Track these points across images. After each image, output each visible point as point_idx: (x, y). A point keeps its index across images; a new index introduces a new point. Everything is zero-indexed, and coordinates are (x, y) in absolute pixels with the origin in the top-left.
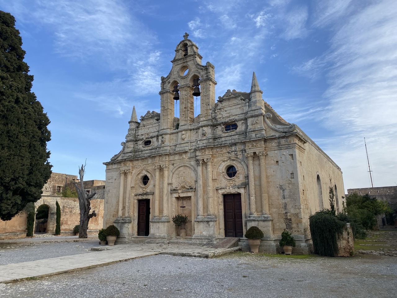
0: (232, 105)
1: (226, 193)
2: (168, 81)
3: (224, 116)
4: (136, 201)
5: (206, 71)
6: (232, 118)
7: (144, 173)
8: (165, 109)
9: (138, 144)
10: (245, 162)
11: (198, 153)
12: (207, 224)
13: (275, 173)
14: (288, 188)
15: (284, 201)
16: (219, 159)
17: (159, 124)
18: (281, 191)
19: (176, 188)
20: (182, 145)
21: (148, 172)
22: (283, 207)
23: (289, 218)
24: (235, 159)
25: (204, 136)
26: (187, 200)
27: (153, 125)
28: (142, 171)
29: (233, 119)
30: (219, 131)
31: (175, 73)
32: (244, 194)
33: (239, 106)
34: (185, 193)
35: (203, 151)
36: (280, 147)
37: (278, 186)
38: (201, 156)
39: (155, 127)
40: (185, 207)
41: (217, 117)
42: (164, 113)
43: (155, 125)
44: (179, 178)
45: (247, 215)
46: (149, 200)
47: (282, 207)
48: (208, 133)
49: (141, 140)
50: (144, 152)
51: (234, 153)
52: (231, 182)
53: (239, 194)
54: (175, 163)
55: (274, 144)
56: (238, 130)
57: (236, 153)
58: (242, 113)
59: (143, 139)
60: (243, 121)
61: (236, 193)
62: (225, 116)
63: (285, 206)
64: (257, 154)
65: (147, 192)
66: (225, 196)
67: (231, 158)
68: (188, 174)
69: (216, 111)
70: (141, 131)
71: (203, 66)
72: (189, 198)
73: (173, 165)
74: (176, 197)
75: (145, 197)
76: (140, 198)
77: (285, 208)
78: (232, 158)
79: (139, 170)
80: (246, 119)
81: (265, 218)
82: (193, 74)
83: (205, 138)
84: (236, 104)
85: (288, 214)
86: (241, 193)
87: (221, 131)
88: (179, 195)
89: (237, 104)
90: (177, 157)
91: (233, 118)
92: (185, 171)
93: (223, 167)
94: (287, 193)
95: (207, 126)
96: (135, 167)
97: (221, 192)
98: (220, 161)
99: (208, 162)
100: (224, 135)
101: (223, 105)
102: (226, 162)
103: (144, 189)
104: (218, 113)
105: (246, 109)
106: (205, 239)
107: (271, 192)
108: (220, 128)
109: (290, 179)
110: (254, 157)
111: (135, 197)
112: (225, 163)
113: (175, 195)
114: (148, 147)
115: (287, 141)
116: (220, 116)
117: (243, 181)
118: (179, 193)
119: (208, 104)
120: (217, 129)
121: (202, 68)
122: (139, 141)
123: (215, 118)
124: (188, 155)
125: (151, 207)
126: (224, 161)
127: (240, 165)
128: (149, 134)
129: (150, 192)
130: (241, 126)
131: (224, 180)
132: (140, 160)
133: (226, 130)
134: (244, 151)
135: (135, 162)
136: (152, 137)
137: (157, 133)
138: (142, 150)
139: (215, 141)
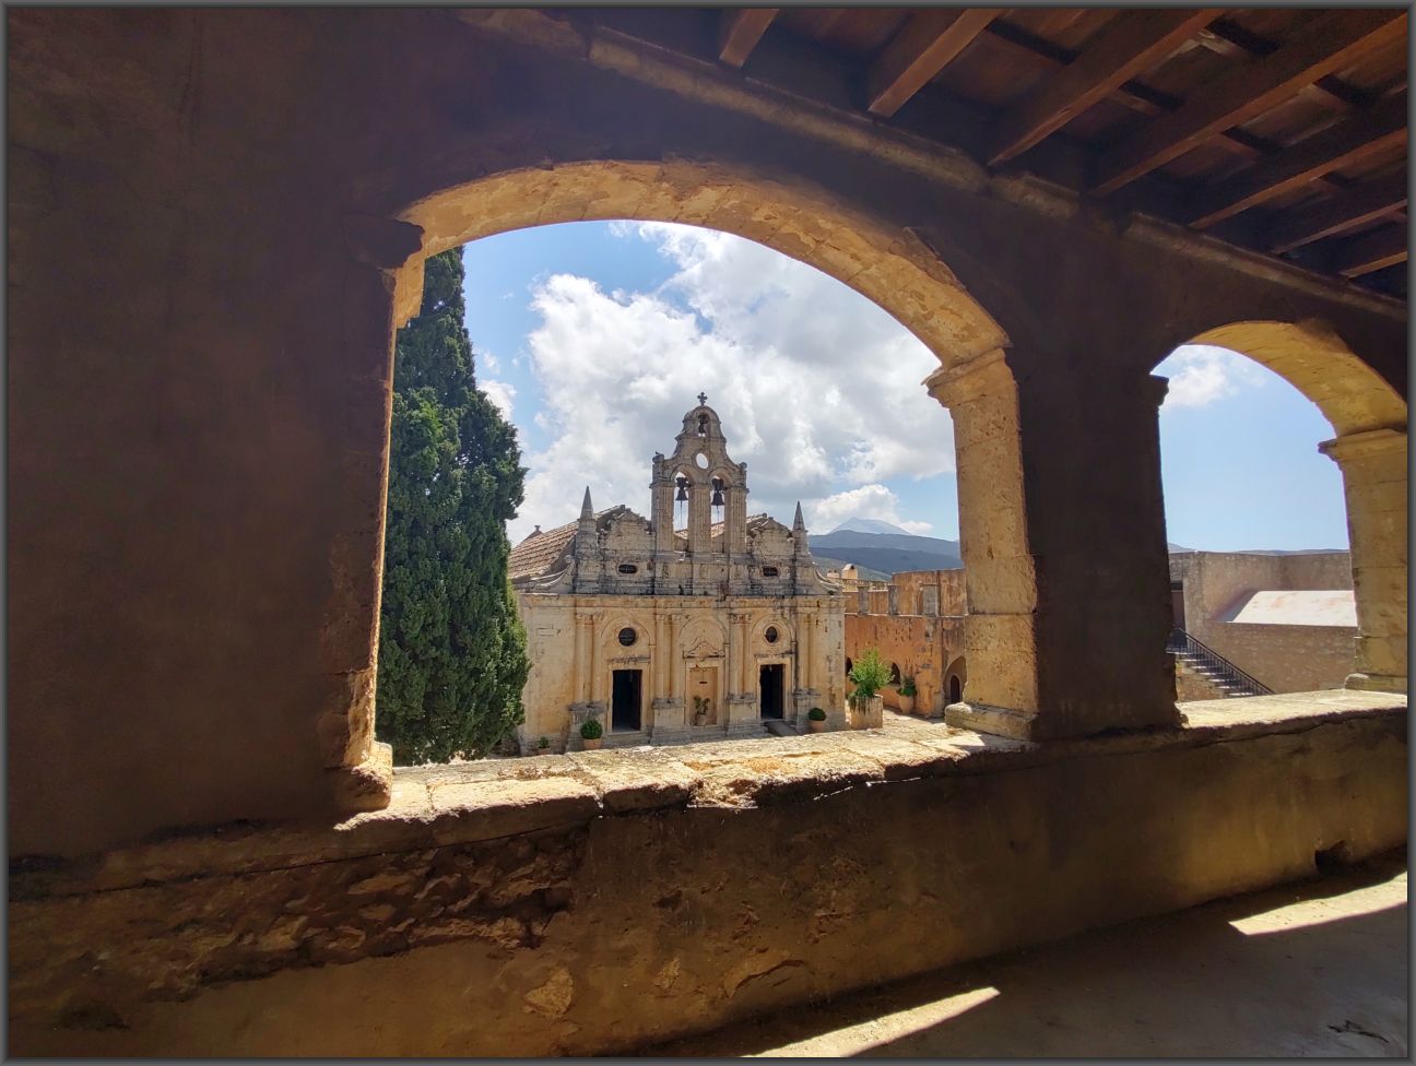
0: (776, 541)
1: (766, 664)
2: (674, 466)
3: (763, 555)
4: (611, 673)
5: (740, 474)
6: (771, 558)
7: (628, 624)
8: (667, 515)
9: (608, 567)
10: (793, 624)
12: (748, 706)
16: (760, 615)
17: (653, 538)
19: (691, 653)
20: (702, 586)
24: (779, 618)
25: (738, 578)
27: (640, 537)
28: (623, 619)
29: (774, 561)
31: (686, 457)
32: (789, 665)
34: (708, 662)
35: (742, 602)
36: (830, 610)
37: (825, 656)
38: (739, 608)
39: (643, 543)
41: (754, 553)
42: (664, 523)
43: (644, 539)
44: (696, 638)
46: (641, 671)
49: (615, 561)
50: (622, 585)
52: (772, 649)
53: (783, 666)
54: (691, 614)
56: (781, 577)
57: (783, 610)
58: (788, 556)
59: (618, 559)
60: (787, 568)
61: (781, 664)
63: (830, 680)
65: (636, 658)
66: (764, 668)
67: (775, 615)
68: (711, 634)
69: (753, 544)
70: (612, 543)
71: (736, 466)
72: (713, 669)
73: (687, 617)
74: (691, 668)
75: (631, 666)
79: (617, 618)
80: (792, 567)
83: (739, 581)
84: (780, 541)
86: (785, 664)
87: (760, 575)
88: (698, 664)
89: (779, 538)
91: (774, 558)
92: (705, 628)
93: (761, 629)
94: (833, 665)
95: (744, 564)
96: (609, 610)
97: (759, 662)
98: (761, 619)
100: (764, 581)
101: (764, 538)
103: (627, 652)
106: (748, 726)
107: (818, 663)
108: (758, 570)
109: (837, 650)
111: (610, 666)
112: (766, 623)
113: (690, 664)
114: (630, 576)
116: (759, 552)
117: (789, 648)
120: (754, 570)
122: (610, 562)
123: (750, 554)
125: (644, 683)
126: (766, 620)
127: (785, 627)
128: (631, 552)
129: (641, 658)
130: (785, 575)
131: (764, 646)
132: (620, 600)
133: (765, 575)
134: (793, 609)
135: (608, 600)
136: (639, 559)
137: (648, 554)
138: (618, 582)
139: (754, 590)
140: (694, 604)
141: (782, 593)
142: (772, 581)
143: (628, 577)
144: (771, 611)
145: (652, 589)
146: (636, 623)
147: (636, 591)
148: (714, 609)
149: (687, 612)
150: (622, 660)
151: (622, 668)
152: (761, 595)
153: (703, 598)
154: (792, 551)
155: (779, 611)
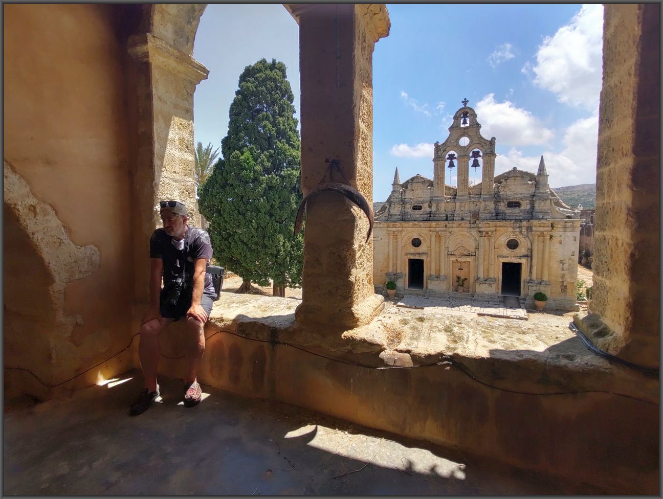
1: (507, 262)
2: (444, 148)
4: (407, 260)
5: (490, 146)
7: (416, 236)
8: (440, 177)
9: (406, 207)
10: (529, 238)
11: (481, 225)
12: (489, 285)
13: (557, 250)
14: (567, 263)
15: (562, 272)
16: (502, 232)
17: (432, 190)
18: (561, 264)
19: (453, 253)
23: (565, 285)
24: (519, 234)
26: (464, 264)
29: (517, 197)
30: (502, 206)
31: (452, 142)
32: (525, 264)
33: (525, 186)
34: (464, 258)
36: (565, 229)
37: (558, 260)
40: (463, 269)
41: (500, 193)
42: (438, 181)
43: (427, 191)
44: (457, 244)
45: (526, 281)
46: (423, 260)
47: (560, 276)
48: (490, 208)
49: (409, 204)
50: (414, 216)
52: (512, 253)
53: (520, 264)
55: (560, 226)
56: (522, 208)
57: (521, 230)
58: (529, 192)
59: (411, 203)
60: (528, 202)
61: (517, 263)
62: (509, 193)
63: (563, 276)
64: (544, 233)
65: (420, 253)
66: (505, 264)
68: (467, 242)
69: (500, 188)
70: (408, 195)
71: (487, 141)
72: (467, 262)
74: (453, 261)
75: (417, 257)
77: (563, 278)
78: (516, 234)
79: (410, 233)
80: (532, 200)
85: (565, 282)
86: (522, 263)
87: (504, 207)
88: (457, 259)
89: (523, 184)
92: (463, 239)
93: (504, 240)
94: (566, 266)
96: (405, 229)
97: (501, 260)
98: (503, 234)
103: (416, 250)
107: (552, 265)
108: (502, 204)
109: (571, 256)
111: (406, 257)
112: (508, 237)
113: (452, 258)
115: (573, 225)
116: (504, 193)
117: (525, 253)
120: (499, 204)
122: (407, 205)
123: (498, 194)
125: (425, 266)
127: (523, 240)
128: (419, 199)
129: (423, 253)
130: (525, 206)
131: (506, 251)
132: (411, 224)
133: (508, 206)
134: (529, 229)
135: (405, 224)
136: (423, 202)
137: (429, 199)
138: (411, 214)
139: (498, 216)
140: (455, 225)
141: (521, 218)
142: (514, 210)
143: (417, 212)
144: (511, 229)
145: (429, 218)
146: (420, 235)
147: (420, 219)
148: (468, 228)
149: (450, 230)
150: (412, 254)
151: (413, 258)
152: (504, 219)
153: (460, 222)
154: (533, 190)
155: (518, 230)
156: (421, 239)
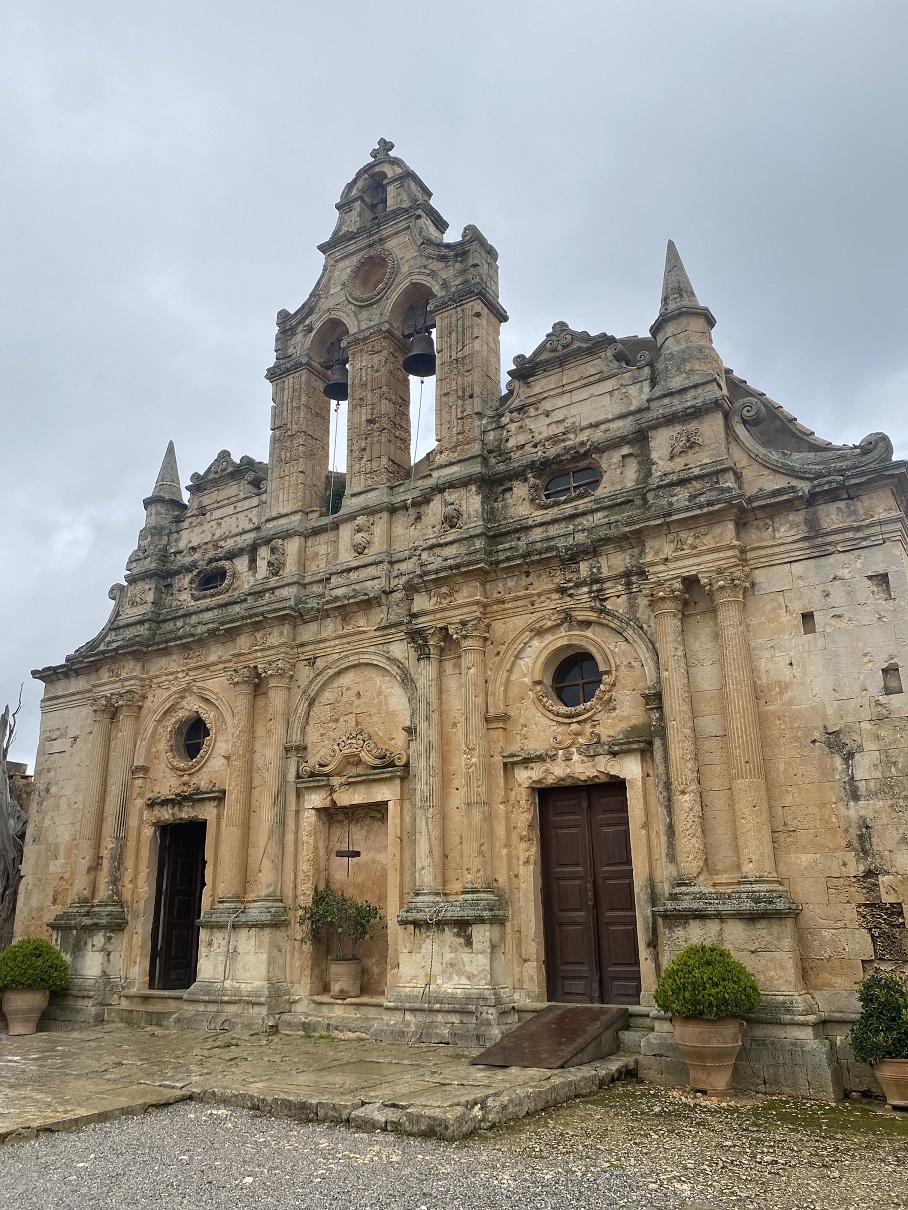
0: (577, 384)
2: (307, 322)
3: (538, 438)
4: (148, 831)
5: (461, 262)
6: (573, 440)
7: (192, 705)
8: (289, 433)
10: (642, 628)
11: (421, 602)
12: (458, 935)
13: (796, 670)
14: (870, 746)
15: (854, 811)
16: (521, 622)
17: (264, 497)
18: (838, 762)
19: (321, 765)
20: (353, 576)
21: (207, 701)
22: (849, 845)
23: (888, 899)
24: (592, 616)
25: (452, 527)
26: (368, 821)
27: (239, 504)
28: (182, 698)
29: (582, 444)
30: (519, 503)
31: (332, 292)
32: (640, 784)
33: (609, 385)
34: (362, 789)
35: (444, 590)
36: (817, 543)
37: (817, 735)
38: (433, 612)
39: (245, 513)
40: (357, 854)
41: (510, 444)
42: (283, 453)
43: (247, 504)
44: (337, 720)
45: (658, 890)
46: (203, 824)
47: (844, 844)
48: (465, 516)
49: (189, 570)
50: (194, 619)
51: (586, 589)
52: (574, 727)
53: (618, 786)
54: (320, 653)
55: (787, 530)
57: (598, 591)
58: (624, 411)
59: (194, 564)
60: (626, 450)
61: (603, 779)
62: (545, 435)
63: (861, 837)
64: (704, 581)
65: (198, 791)
66: (547, 797)
67: (573, 614)
68: (376, 701)
69: (505, 420)
70: (191, 536)
72: (378, 810)
73: (312, 662)
74: (317, 810)
75: (186, 813)
76: (166, 814)
77: (865, 852)
78: (580, 616)
79: (170, 696)
80: (640, 439)
81: (757, 901)
82: (406, 284)
83: (452, 535)
84: (592, 379)
85: (884, 880)
86: (623, 781)
87: (526, 503)
88: (335, 796)
89: (597, 377)
90: (330, 628)
91: (583, 437)
92: (360, 688)
93: (533, 659)
94: (865, 768)
95: (463, 483)
96: (155, 681)
97: (525, 776)
98: (522, 633)
99: (465, 637)
100: (539, 516)
101: (537, 389)
102: (549, 638)
103: (186, 778)
104: (513, 427)
105: (639, 395)
106: (448, 1012)
107: (782, 767)
108: (521, 490)
109: (883, 699)
110: (686, 603)
111: (147, 815)
112: (546, 642)
113: (313, 797)
114: (212, 596)
115: (854, 512)
116: (522, 439)
117: (634, 722)
118: (332, 790)
119: (467, 394)
120: (508, 495)
121: (444, 251)
122: (181, 576)
123: (499, 451)
124: (379, 616)
125: (208, 855)
126: (540, 632)
128: (220, 545)
129: (210, 791)
130: (618, 473)
131: (543, 719)
132: (175, 651)
133: (550, 497)
134: (634, 579)
135: (155, 659)
136: (232, 553)
137: (251, 536)
138: (187, 613)
140: (328, 627)
142: (571, 507)
143: (208, 598)
144: (552, 598)
148: (379, 629)
149: (311, 650)
150: (170, 797)
155: (586, 596)
156: (209, 717)
